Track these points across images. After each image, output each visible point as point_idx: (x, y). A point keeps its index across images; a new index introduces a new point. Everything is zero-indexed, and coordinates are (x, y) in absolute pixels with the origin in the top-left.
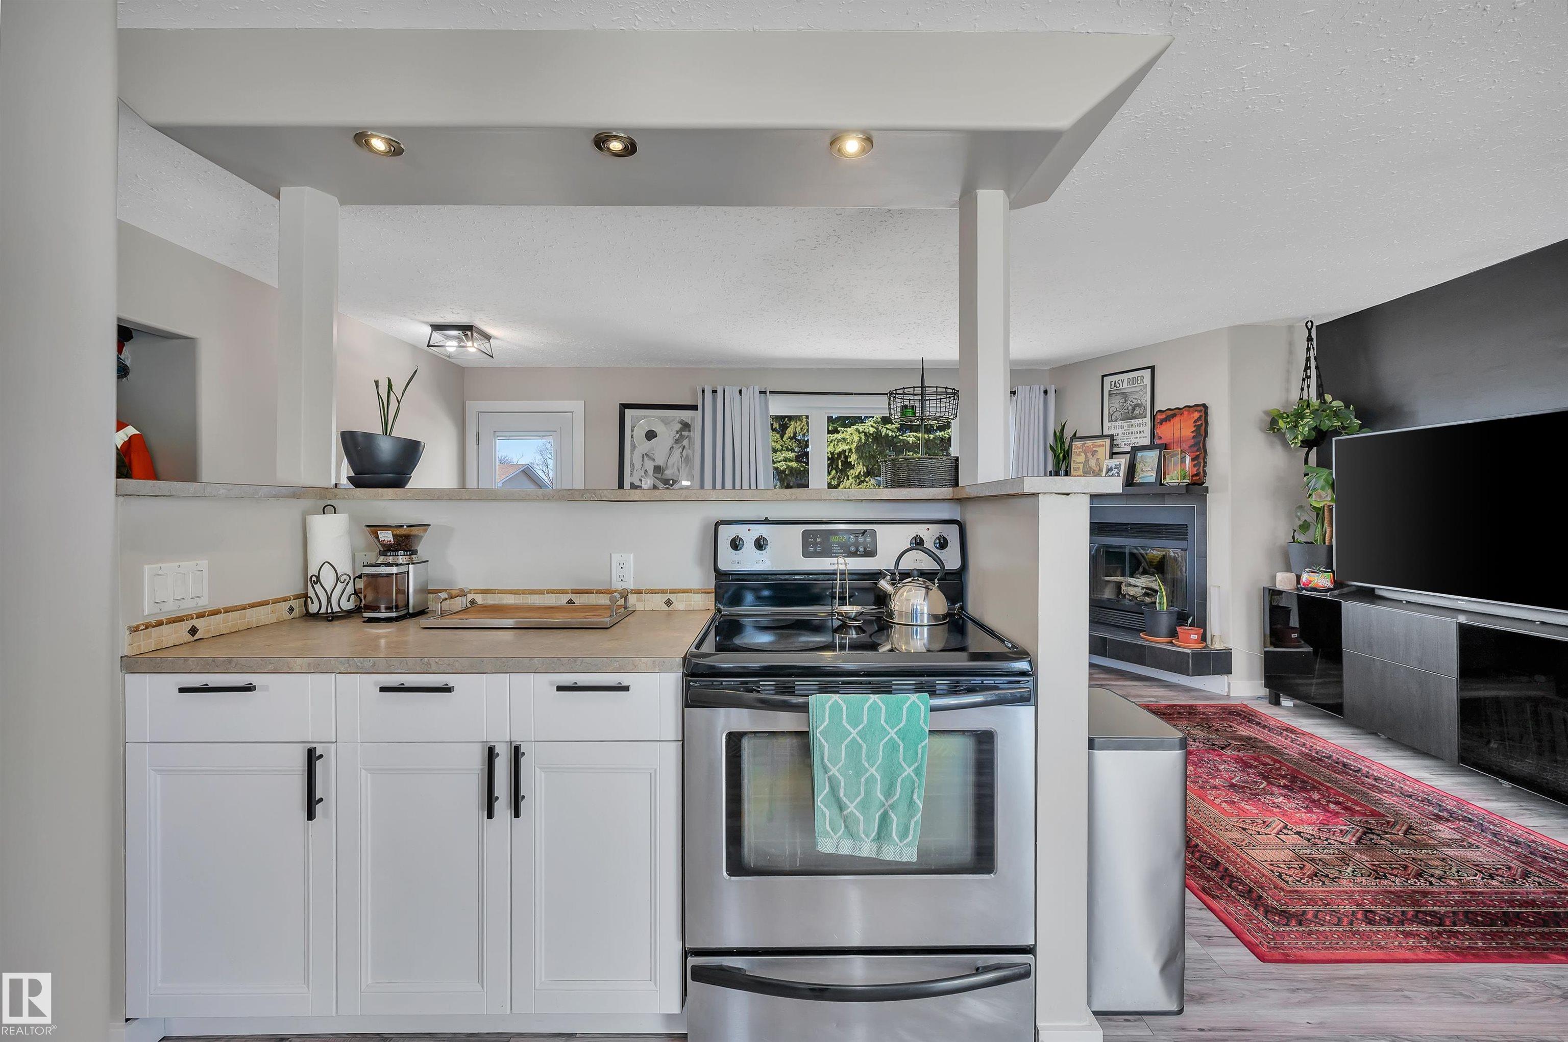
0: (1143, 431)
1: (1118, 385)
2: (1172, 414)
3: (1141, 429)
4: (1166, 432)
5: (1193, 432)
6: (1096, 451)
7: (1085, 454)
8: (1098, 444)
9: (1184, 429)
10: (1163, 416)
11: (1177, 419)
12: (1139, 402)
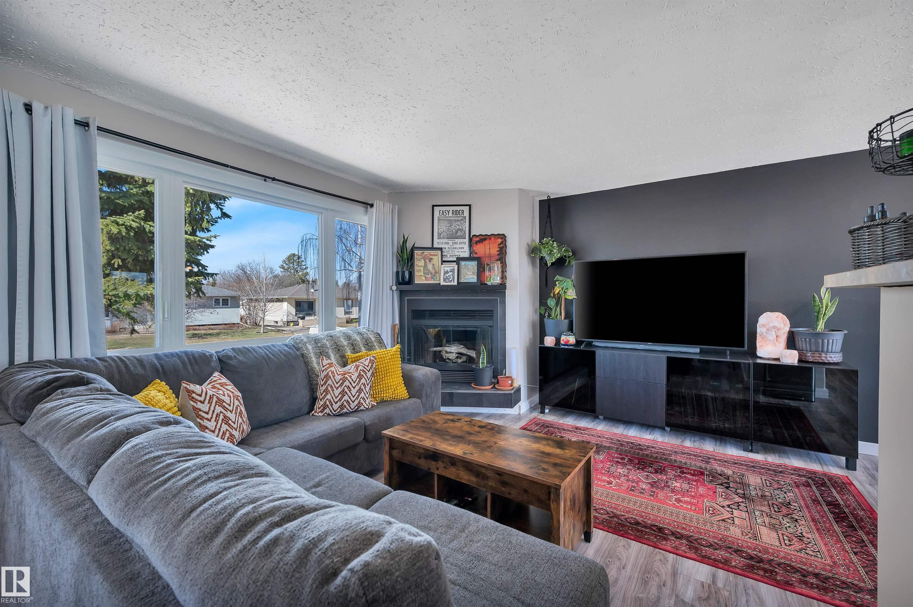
0: (463, 248)
1: (445, 214)
2: (483, 239)
3: (462, 246)
4: (481, 249)
5: (498, 251)
6: (432, 259)
7: (425, 260)
8: (433, 253)
9: (492, 249)
10: (478, 239)
11: (487, 242)
12: (461, 227)
